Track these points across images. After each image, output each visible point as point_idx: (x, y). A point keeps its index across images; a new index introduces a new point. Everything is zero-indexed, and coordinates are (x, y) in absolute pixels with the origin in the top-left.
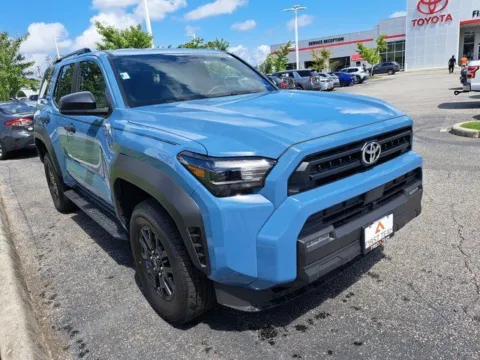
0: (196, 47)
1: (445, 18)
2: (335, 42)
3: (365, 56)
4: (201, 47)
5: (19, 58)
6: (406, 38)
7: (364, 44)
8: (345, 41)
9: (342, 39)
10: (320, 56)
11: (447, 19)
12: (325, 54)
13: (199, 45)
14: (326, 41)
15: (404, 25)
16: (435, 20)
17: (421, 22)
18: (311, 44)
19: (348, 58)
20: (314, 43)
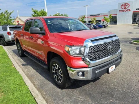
0: (58, 15)
1: (128, 10)
2: (97, 16)
3: (106, 20)
4: (59, 16)
5: (11, 18)
6: (117, 15)
7: (106, 17)
8: (100, 15)
9: (99, 15)
10: (93, 20)
11: (129, 11)
12: (94, 19)
13: (59, 15)
14: (94, 15)
15: (117, 12)
16: (126, 11)
17: (122, 11)
18: (90, 16)
19: (101, 20)
20: (91, 16)
